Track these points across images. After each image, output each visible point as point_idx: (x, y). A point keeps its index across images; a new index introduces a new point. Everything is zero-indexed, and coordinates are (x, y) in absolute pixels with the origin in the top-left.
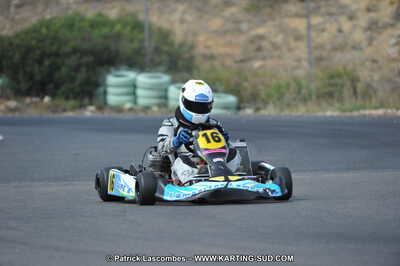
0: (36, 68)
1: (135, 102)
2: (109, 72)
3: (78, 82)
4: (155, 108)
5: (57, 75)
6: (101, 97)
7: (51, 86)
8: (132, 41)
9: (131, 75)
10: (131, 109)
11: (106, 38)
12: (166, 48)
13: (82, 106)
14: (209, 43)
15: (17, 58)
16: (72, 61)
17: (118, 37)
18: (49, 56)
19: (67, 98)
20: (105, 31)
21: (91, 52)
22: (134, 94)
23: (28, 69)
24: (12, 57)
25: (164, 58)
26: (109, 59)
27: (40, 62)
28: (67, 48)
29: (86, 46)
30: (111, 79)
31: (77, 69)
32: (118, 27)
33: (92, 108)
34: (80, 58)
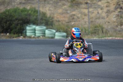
0: (5, 24)
1: (35, 35)
2: (27, 26)
3: (17, 29)
4: (41, 37)
5: (11, 27)
6: (25, 33)
7: (9, 30)
8: (33, 16)
9: (34, 27)
10: (34, 37)
11: (26, 15)
13: (19, 36)
14: (58, 17)
16: (16, 22)
17: (30, 15)
19: (14, 34)
20: (26, 13)
21: (22, 20)
22: (35, 32)
23: (2, 25)
25: (44, 21)
26: (28, 22)
27: (6, 23)
28: (14, 19)
29: (20, 18)
30: (28, 28)
31: (17, 25)
33: (22, 37)
34: (18, 21)
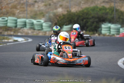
0: (81, 22)
1: (110, 33)
2: (103, 24)
3: (93, 27)
4: (116, 35)
5: (87, 24)
6: (100, 31)
7: (85, 28)
8: (111, 15)
9: (109, 25)
10: (108, 35)
11: (103, 13)
12: (122, 17)
13: (94, 34)
15: (76, 19)
16: (92, 20)
17: (107, 14)
18: (85, 19)
19: (90, 31)
20: (103, 11)
21: (98, 18)
22: (110, 30)
24: (74, 19)
25: (121, 20)
26: (103, 20)
27: (83, 20)
28: (90, 17)
29: (96, 16)
30: (103, 26)
31: (93, 23)
32: (108, 10)
33: (97, 35)
34: (94, 19)
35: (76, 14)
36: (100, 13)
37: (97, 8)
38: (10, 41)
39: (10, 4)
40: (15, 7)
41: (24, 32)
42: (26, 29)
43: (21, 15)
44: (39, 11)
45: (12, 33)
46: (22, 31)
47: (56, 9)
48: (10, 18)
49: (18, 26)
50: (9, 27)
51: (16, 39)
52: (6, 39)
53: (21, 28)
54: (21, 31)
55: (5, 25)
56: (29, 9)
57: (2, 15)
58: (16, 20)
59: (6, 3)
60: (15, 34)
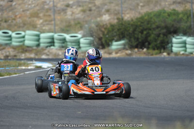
0: (140, 34)
1: (186, 51)
2: (173, 37)
3: (158, 42)
5: (149, 39)
6: (170, 48)
7: (147, 44)
9: (184, 38)
10: (183, 54)
13: (160, 53)
15: (131, 30)
16: (156, 32)
17: (180, 21)
18: (146, 30)
19: (154, 49)
20: (174, 17)
21: (166, 27)
22: (185, 47)
23: (136, 36)
24: (129, 30)
27: (142, 32)
28: (154, 26)
29: (163, 24)
30: (174, 40)
31: (158, 36)
32: (181, 16)
33: (165, 54)
34: (160, 30)
35: (132, 23)
36: (169, 21)
37: (165, 12)
38: (30, 68)
39: (28, 10)
40: (36, 15)
41: (51, 53)
42: (54, 49)
43: (46, 28)
44: (74, 20)
45: (32, 56)
46: (49, 51)
47: (100, 15)
48: (28, 32)
49: (42, 45)
50: (28, 47)
51: (39, 64)
52: (24, 65)
53: (47, 47)
54: (46, 51)
55: (21, 44)
56: (58, 17)
57: (16, 27)
58: (38, 36)
59: (21, 10)
60: (37, 57)
